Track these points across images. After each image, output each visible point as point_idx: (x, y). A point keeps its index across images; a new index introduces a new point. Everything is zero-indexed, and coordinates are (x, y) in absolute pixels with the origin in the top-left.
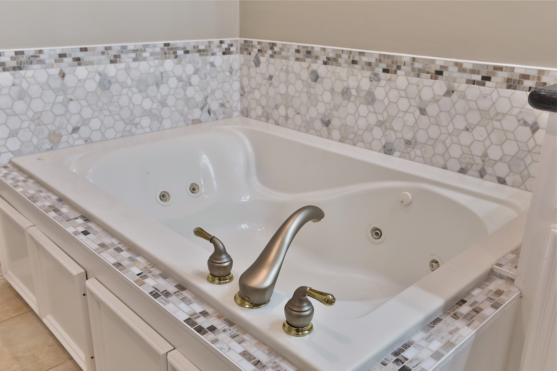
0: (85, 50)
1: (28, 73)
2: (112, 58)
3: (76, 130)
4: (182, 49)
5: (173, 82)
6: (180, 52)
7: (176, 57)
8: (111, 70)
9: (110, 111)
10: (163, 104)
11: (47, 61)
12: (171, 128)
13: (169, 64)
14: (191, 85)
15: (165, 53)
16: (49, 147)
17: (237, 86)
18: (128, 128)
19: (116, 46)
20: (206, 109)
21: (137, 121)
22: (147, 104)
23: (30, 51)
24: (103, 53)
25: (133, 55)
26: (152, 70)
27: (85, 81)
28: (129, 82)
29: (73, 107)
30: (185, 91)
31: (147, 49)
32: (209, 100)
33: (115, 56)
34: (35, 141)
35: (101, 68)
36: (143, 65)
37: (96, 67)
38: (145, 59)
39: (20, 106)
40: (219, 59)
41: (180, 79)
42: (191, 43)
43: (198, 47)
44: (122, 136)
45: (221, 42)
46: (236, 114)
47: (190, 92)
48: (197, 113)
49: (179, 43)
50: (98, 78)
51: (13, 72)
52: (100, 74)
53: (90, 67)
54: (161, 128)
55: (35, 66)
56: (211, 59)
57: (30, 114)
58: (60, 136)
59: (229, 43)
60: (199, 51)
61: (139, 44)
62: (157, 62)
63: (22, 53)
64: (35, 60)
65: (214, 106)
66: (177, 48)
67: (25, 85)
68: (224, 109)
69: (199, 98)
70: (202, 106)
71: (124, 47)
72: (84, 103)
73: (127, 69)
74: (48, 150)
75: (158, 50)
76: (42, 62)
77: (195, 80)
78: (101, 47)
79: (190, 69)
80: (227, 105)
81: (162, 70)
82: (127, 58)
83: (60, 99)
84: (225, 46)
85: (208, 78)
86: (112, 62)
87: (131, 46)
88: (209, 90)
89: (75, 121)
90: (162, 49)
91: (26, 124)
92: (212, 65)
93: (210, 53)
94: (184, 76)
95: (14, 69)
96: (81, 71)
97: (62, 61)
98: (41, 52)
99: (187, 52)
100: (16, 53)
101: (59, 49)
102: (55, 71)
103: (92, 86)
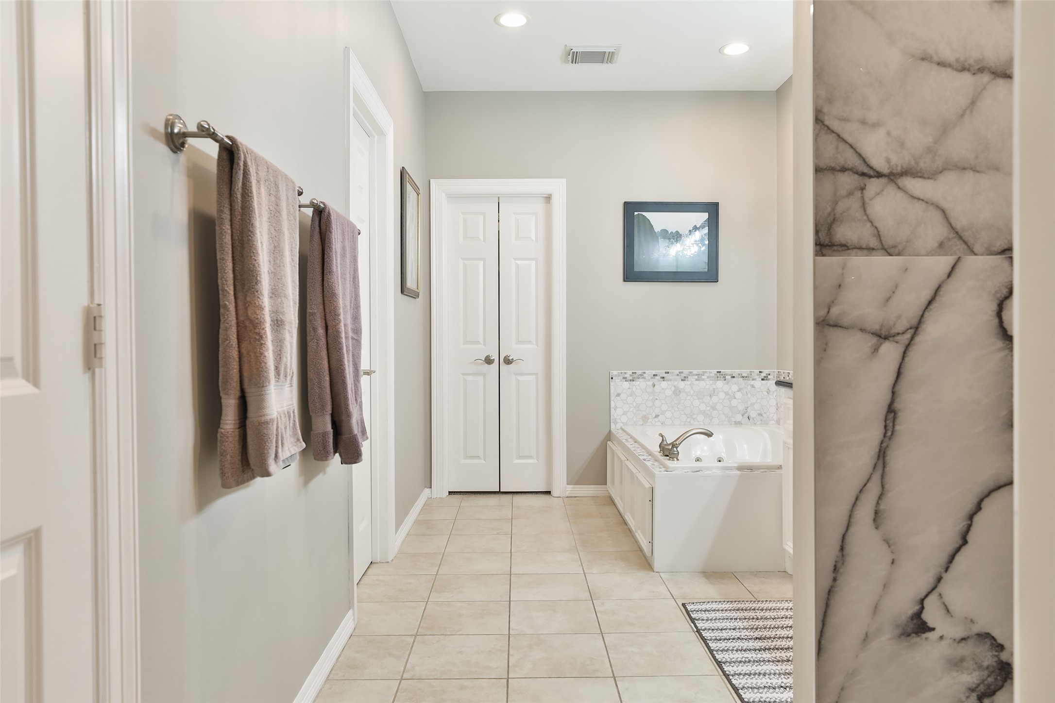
0: (668, 373)
1: (636, 383)
2: (683, 378)
3: (657, 416)
4: (730, 375)
5: (722, 395)
6: (728, 377)
7: (725, 380)
8: (682, 385)
9: (678, 408)
10: (714, 408)
11: (647, 378)
12: (718, 424)
13: (720, 384)
14: (735, 398)
15: (718, 377)
16: (642, 424)
17: (773, 402)
18: (689, 420)
19: (686, 372)
20: (746, 415)
21: (695, 416)
22: (703, 407)
23: (639, 372)
24: (678, 375)
25: (696, 377)
26: (708, 387)
27: (665, 389)
28: (692, 392)
29: (657, 403)
30: (730, 401)
31: (705, 374)
32: (749, 410)
33: (685, 377)
34: (635, 419)
35: (675, 383)
36: (702, 384)
37: (673, 382)
38: (703, 380)
39: (630, 399)
40: (758, 383)
41: (727, 394)
42: (736, 372)
43: (742, 374)
44: (684, 424)
45: (760, 372)
46: (773, 422)
47: (734, 403)
48: (739, 418)
49: (728, 371)
50: (673, 389)
51: (630, 382)
52: (675, 387)
53: (669, 382)
54: (711, 424)
55: (640, 380)
56: (752, 382)
57: (634, 404)
58: (648, 418)
59: (767, 373)
60: (743, 377)
61: (700, 371)
62: (711, 382)
63: (635, 373)
64: (641, 377)
65: (753, 414)
66: (727, 375)
67: (634, 389)
68: (761, 417)
69: (741, 407)
70: (743, 413)
71: (691, 372)
72: (663, 402)
73: (692, 385)
74: (640, 425)
75: (712, 375)
76: (644, 378)
77: (739, 395)
78: (677, 372)
79: (735, 388)
80: (764, 415)
81: (714, 387)
82: (692, 379)
83: (651, 398)
84: (763, 375)
85: (749, 395)
86: (682, 380)
87: (695, 372)
88: (749, 403)
89: (657, 411)
90: (715, 374)
91: (631, 409)
92: (753, 386)
93: (751, 379)
94: (730, 392)
95: (631, 380)
96: (664, 384)
97: (655, 378)
98: (644, 373)
99: (734, 377)
100: (633, 373)
101: (654, 372)
102: (650, 383)
103: (669, 392)
